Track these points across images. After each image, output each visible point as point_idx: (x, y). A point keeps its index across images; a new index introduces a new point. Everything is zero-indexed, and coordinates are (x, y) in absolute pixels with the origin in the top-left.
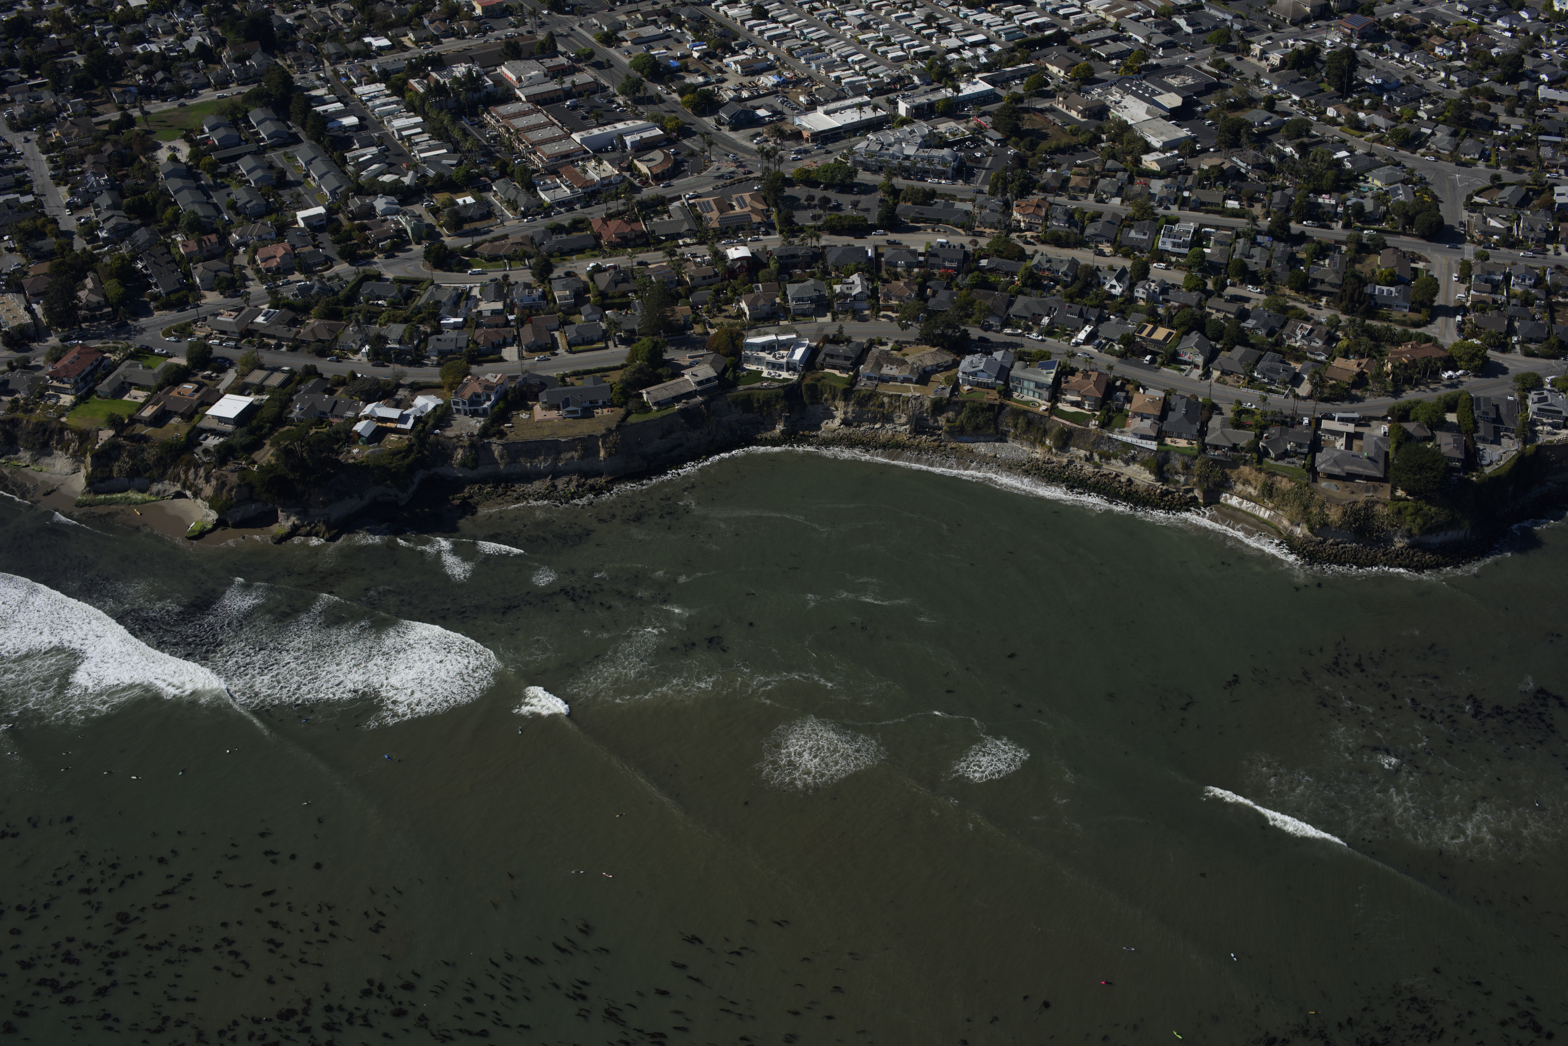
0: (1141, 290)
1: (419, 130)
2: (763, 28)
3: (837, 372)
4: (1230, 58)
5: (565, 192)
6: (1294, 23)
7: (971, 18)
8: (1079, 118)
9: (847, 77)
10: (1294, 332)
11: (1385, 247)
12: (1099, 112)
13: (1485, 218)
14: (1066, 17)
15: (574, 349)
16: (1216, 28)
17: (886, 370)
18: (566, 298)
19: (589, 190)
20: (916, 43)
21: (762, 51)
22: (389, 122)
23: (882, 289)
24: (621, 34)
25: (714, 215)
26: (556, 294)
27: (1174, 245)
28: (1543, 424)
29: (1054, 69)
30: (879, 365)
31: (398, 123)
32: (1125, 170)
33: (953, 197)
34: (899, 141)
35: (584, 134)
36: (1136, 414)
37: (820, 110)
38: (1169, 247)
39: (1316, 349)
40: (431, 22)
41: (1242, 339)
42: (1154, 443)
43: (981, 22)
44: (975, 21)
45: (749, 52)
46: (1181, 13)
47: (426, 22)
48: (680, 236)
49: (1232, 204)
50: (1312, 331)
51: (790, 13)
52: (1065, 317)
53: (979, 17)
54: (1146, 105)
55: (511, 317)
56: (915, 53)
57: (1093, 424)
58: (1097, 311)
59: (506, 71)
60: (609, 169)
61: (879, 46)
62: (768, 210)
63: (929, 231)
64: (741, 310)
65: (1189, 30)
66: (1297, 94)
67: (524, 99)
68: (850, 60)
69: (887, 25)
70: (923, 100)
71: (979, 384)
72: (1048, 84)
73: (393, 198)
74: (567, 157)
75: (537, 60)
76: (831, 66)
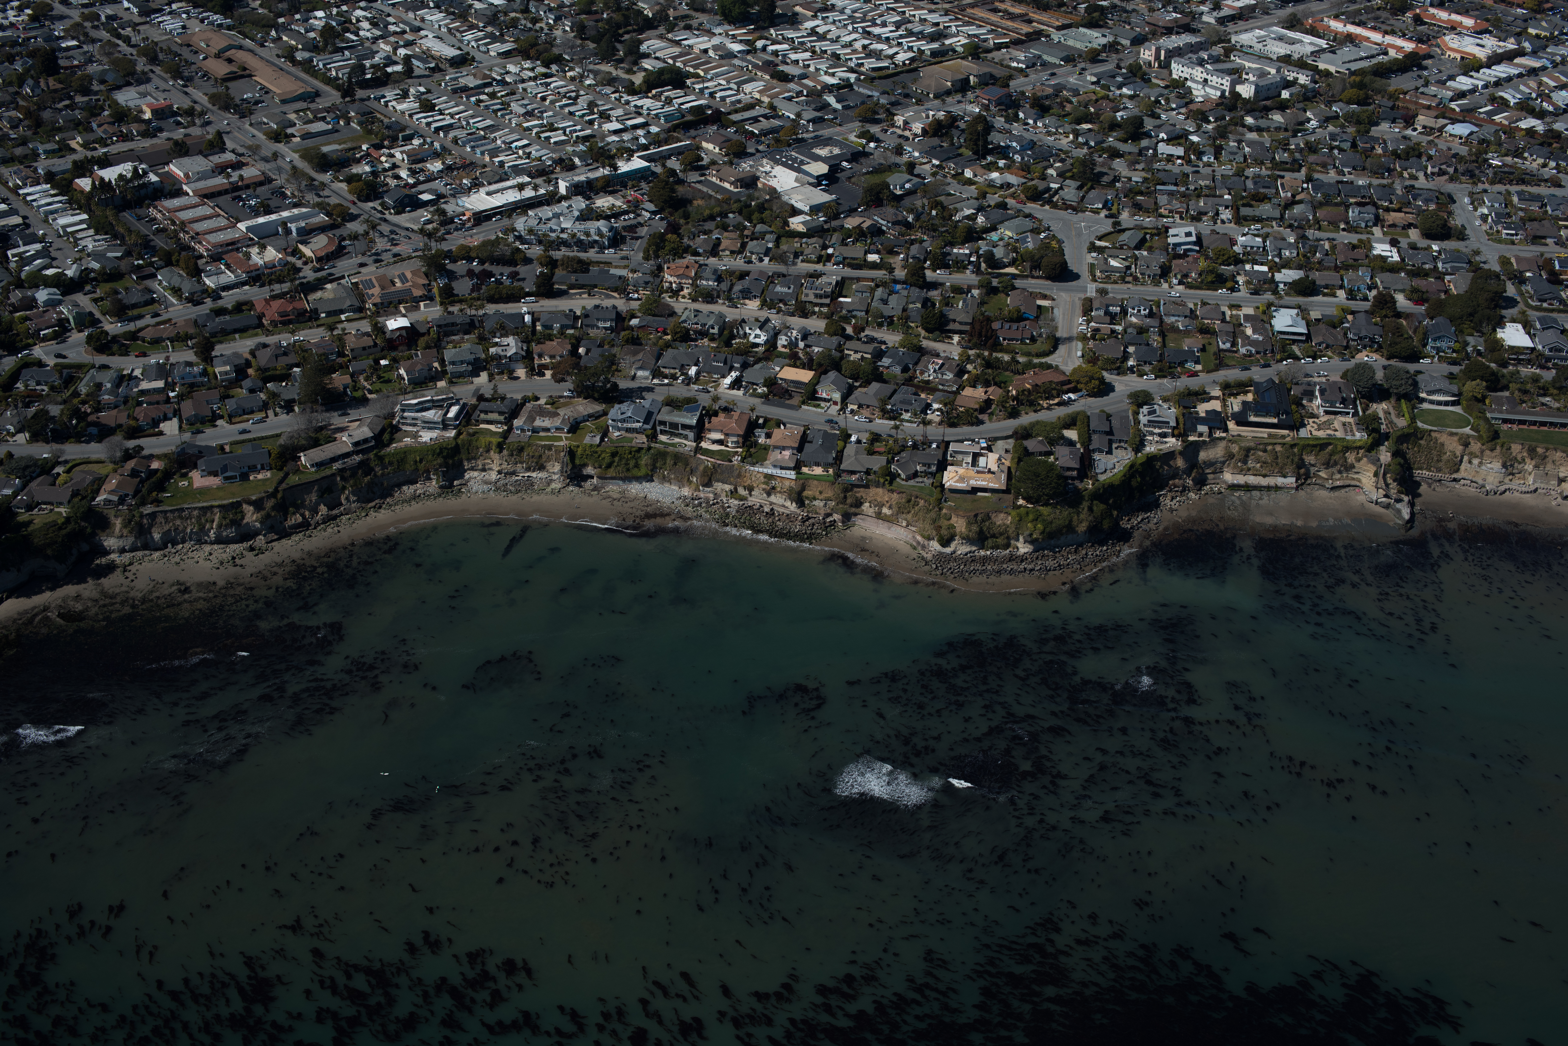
0: (784, 338)
1: (85, 226)
2: (430, 120)
3: (492, 427)
4: (875, 129)
5: (229, 277)
6: (936, 97)
7: (632, 104)
8: (732, 188)
9: (509, 160)
10: (927, 367)
11: (1014, 288)
12: (750, 182)
13: (1106, 259)
14: (723, 99)
15: (234, 420)
16: (863, 103)
17: (539, 423)
18: (226, 373)
19: (254, 274)
20: (578, 128)
21: (429, 140)
22: (54, 220)
23: (536, 348)
24: (289, 131)
25: (376, 291)
26: (217, 370)
27: (816, 296)
28: (1152, 434)
29: (710, 146)
30: (531, 419)
31: (62, 221)
32: (771, 232)
33: (608, 264)
34: (557, 216)
35: (250, 223)
36: (776, 447)
37: (483, 191)
38: (811, 298)
39: (947, 381)
40: (99, 126)
41: (877, 376)
42: (793, 472)
43: (642, 107)
44: (636, 106)
45: (416, 142)
46: (831, 92)
47: (94, 126)
48: (342, 312)
49: (873, 257)
50: (943, 365)
51: (457, 105)
52: (711, 365)
53: (639, 103)
54: (795, 174)
55: (172, 394)
56: (577, 137)
57: (736, 459)
58: (741, 359)
59: (175, 169)
60: (272, 254)
61: (543, 132)
62: (429, 285)
63: (586, 296)
64: (400, 376)
65: (839, 106)
66: (937, 159)
67: (191, 194)
68: (513, 145)
69: (551, 113)
70: (582, 178)
71: (628, 430)
72: (702, 159)
73: (55, 290)
74: (233, 246)
75: (206, 156)
76: (494, 153)
